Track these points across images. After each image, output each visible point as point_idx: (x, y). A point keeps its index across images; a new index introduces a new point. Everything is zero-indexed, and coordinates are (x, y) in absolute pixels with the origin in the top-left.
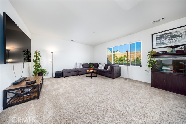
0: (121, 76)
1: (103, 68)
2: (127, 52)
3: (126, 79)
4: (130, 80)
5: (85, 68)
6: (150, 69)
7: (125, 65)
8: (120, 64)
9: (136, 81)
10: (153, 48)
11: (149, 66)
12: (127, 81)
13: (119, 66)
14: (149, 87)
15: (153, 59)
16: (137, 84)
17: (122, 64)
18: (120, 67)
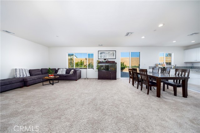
0: (82, 77)
1: (64, 73)
2: (86, 59)
3: (85, 79)
4: (88, 79)
5: (36, 75)
6: (97, 70)
7: (84, 68)
8: (80, 68)
9: (91, 79)
10: (98, 59)
11: (97, 69)
12: (86, 80)
13: (80, 69)
14: (97, 80)
15: (99, 65)
16: (92, 80)
17: (82, 69)
18: (81, 71)
